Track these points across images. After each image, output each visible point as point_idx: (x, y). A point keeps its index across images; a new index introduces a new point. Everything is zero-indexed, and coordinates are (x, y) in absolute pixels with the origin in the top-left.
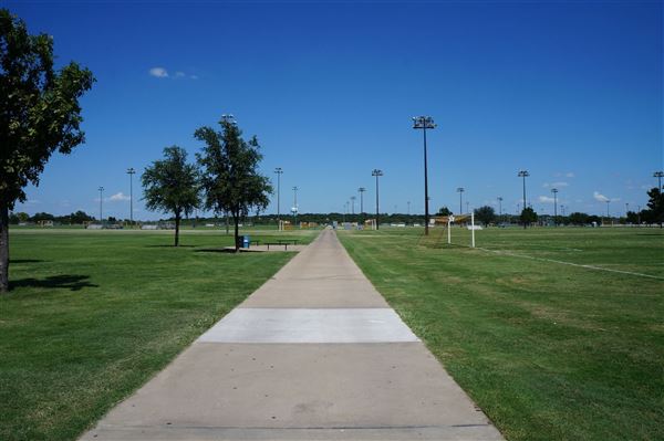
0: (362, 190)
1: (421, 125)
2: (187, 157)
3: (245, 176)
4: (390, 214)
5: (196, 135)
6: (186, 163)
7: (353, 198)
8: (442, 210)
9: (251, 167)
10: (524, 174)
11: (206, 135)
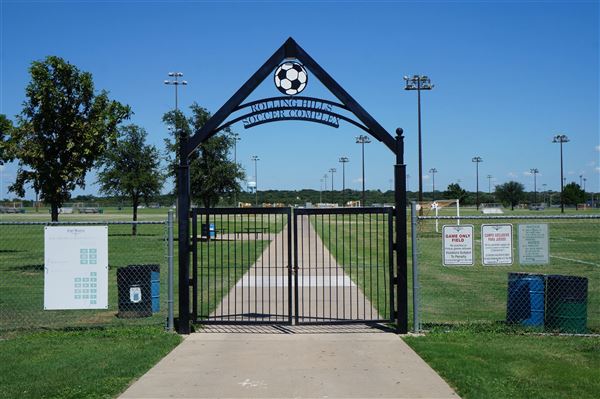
0: (344, 160)
1: (415, 86)
2: (146, 138)
3: (217, 163)
4: (384, 191)
5: (165, 118)
6: (146, 144)
7: (333, 170)
8: (451, 186)
9: (223, 153)
10: (562, 139)
11: (176, 118)
